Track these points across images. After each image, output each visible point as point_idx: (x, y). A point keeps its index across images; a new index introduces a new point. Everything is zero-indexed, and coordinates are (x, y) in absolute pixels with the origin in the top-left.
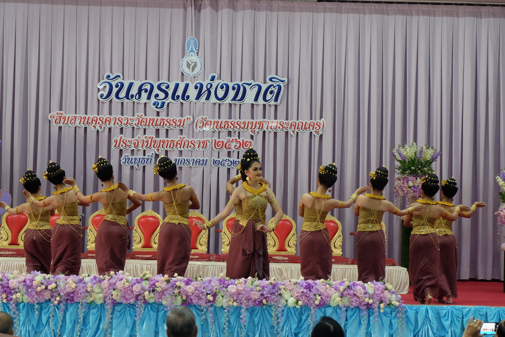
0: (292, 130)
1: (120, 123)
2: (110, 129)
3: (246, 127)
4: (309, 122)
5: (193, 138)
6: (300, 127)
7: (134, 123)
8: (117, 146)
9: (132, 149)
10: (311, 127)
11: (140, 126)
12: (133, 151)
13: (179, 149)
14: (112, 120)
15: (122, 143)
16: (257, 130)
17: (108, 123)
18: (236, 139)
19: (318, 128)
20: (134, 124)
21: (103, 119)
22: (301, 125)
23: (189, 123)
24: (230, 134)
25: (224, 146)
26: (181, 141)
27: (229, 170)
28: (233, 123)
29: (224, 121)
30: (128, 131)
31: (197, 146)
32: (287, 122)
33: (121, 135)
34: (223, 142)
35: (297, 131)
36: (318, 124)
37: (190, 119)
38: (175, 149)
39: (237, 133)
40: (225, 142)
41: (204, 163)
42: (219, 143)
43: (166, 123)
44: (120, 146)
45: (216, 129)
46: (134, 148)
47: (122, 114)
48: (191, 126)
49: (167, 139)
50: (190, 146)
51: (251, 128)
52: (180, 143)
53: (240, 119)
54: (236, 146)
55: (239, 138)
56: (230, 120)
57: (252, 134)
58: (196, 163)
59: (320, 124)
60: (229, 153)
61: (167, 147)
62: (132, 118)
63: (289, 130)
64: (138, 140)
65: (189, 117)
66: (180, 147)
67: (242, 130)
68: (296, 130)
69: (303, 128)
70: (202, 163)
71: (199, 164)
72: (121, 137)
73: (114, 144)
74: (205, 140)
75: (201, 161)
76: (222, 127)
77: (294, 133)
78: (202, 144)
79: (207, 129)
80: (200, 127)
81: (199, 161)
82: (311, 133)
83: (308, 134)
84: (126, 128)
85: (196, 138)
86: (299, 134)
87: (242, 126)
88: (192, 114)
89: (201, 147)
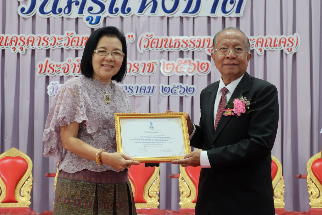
0: (259, 48)
1: (45, 43)
2: (33, 51)
3: (201, 45)
4: (279, 37)
5: (136, 59)
6: (268, 44)
8: (43, 71)
9: (61, 75)
10: (282, 44)
11: (71, 47)
12: (62, 78)
14: (35, 40)
15: (48, 68)
17: (30, 43)
18: (189, 61)
19: (291, 45)
20: (63, 44)
22: (269, 41)
23: (131, 41)
24: (181, 54)
25: (175, 69)
27: (181, 98)
28: (185, 40)
29: (174, 38)
30: (56, 53)
31: (141, 69)
32: (252, 38)
33: (48, 59)
34: (173, 64)
35: (265, 48)
36: (291, 40)
37: (132, 36)
39: (191, 54)
40: (176, 64)
41: (151, 90)
42: (169, 66)
44: (47, 71)
45: (164, 49)
46: (64, 74)
48: (134, 45)
50: (133, 70)
51: (208, 47)
53: (193, 35)
54: (189, 69)
55: (193, 58)
56: (182, 38)
57: (209, 54)
58: (141, 90)
59: (293, 40)
60: (181, 77)
62: (60, 36)
63: (254, 48)
64: (68, 63)
65: (131, 34)
67: (196, 49)
68: (264, 48)
69: (272, 45)
70: (148, 91)
71: (144, 92)
72: (47, 61)
73: (39, 69)
74: (151, 62)
75: (147, 88)
76: (172, 46)
77: (261, 51)
78: (147, 68)
79: (154, 48)
80: (145, 46)
81: (144, 88)
82: (282, 51)
83: (279, 53)
84: (53, 50)
85: (140, 60)
86: (267, 53)
87: (197, 44)
88: (134, 31)
89: (147, 70)
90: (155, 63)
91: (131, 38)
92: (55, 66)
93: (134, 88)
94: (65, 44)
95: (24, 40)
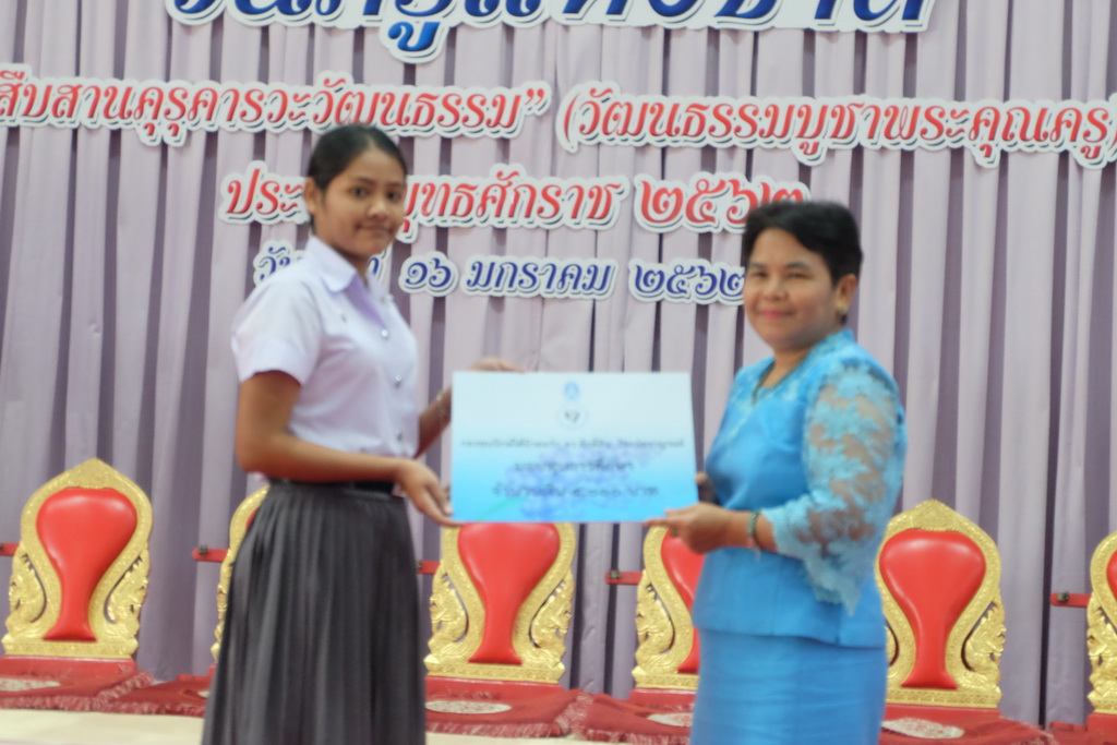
0: (979, 142)
1: (252, 113)
2: (212, 138)
3: (779, 130)
4: (1055, 107)
5: (553, 173)
6: (1016, 130)
7: (310, 111)
8: (240, 206)
9: (299, 219)
10: (1066, 132)
12: (301, 229)
13: (494, 221)
14: (220, 101)
15: (258, 197)
16: (826, 142)
17: (203, 111)
18: (735, 183)
19: (1096, 134)
20: (310, 115)
21: (185, 96)
22: (1019, 120)
23: (535, 110)
24: (708, 158)
25: (683, 211)
26: (503, 189)
27: (702, 311)
28: (723, 111)
29: (684, 102)
30: (286, 147)
31: (566, 208)
32: (959, 107)
33: (258, 164)
34: (678, 192)
35: (1004, 145)
36: (1098, 116)
37: (541, 93)
38: (476, 221)
39: (741, 157)
40: (688, 192)
41: (599, 279)
42: (664, 198)
43: (440, 110)
44: (253, 207)
45: (650, 139)
48: (547, 125)
49: (445, 179)
50: (541, 210)
51: (801, 135)
52: (498, 195)
53: (753, 92)
54: (734, 209)
55: (748, 175)
56: (711, 102)
57: (805, 160)
58: (563, 280)
59: (1105, 117)
60: (705, 239)
61: (442, 213)
62: (302, 90)
63: (966, 143)
65: (536, 86)
66: (498, 214)
67: (761, 142)
68: (999, 144)
69: (1030, 132)
70: (588, 282)
71: (575, 287)
72: (257, 172)
73: (229, 198)
74: (602, 182)
75: (584, 273)
76: (677, 130)
77: (988, 155)
78: (588, 203)
79: (614, 135)
80: (582, 128)
81: (575, 273)
82: (1064, 156)
83: (1054, 160)
84: (277, 135)
85: (565, 176)
86: (1012, 160)
87: (764, 124)
88: (549, 74)
89: (588, 211)
90: (616, 187)
91: (536, 98)
92: (282, 190)
93: (539, 271)
94: (316, 117)
95: (184, 102)
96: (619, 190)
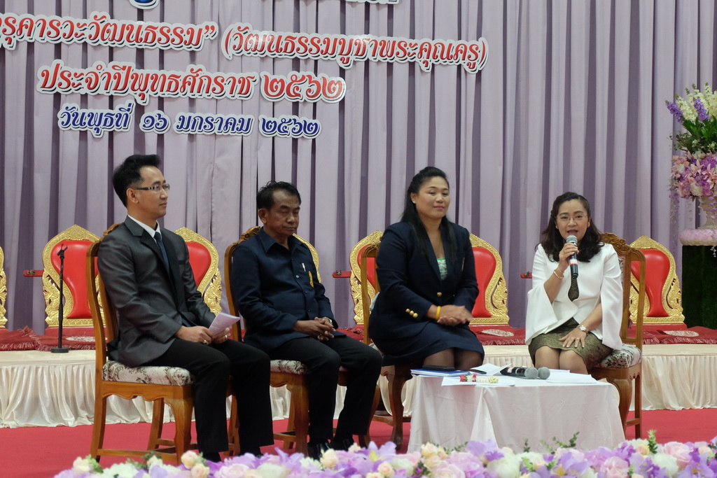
0: (422, 60)
1: (54, 33)
2: (31, 46)
3: (330, 51)
4: (455, 43)
5: (218, 71)
6: (438, 54)
7: (87, 33)
8: (49, 84)
9: (83, 92)
10: (460, 56)
11: (101, 42)
12: (84, 97)
13: (189, 95)
14: (35, 25)
15: (59, 79)
16: (352, 58)
17: (25, 31)
18: (310, 77)
19: (473, 57)
20: (87, 35)
21: (14, 22)
22: (440, 49)
23: (210, 37)
24: (296, 64)
25: (285, 91)
26: (194, 78)
27: (295, 141)
28: (303, 40)
29: (284, 35)
30: (73, 52)
31: (227, 88)
32: (413, 42)
33: (58, 61)
34: (282, 81)
35: (433, 61)
36: (474, 48)
37: (213, 28)
38: (180, 94)
39: (312, 64)
40: (288, 81)
41: (245, 126)
42: (275, 84)
43: (159, 35)
44: (56, 85)
45: (268, 53)
46: (89, 92)
47: (59, 13)
48: (215, 45)
49: (162, 72)
50: (214, 89)
51: (341, 54)
52: (191, 81)
53: (317, 32)
54: (310, 90)
55: (316, 72)
56: (297, 35)
57: (343, 66)
58: (226, 126)
59: (477, 49)
60: (296, 105)
61: (162, 90)
62: (82, 21)
63: (417, 59)
64: (97, 72)
65: (210, 24)
66: (192, 91)
67: (322, 56)
68: (431, 61)
69: (445, 56)
70: (239, 127)
71: (233, 129)
72: (58, 65)
73: (42, 80)
74: (245, 75)
75: (237, 122)
76: (281, 49)
77: (426, 66)
78: (238, 86)
79: (250, 51)
80: (235, 47)
81: (233, 122)
82: (459, 67)
83: (455, 69)
84: (68, 45)
85: (225, 72)
86: (436, 68)
87: (323, 47)
88: (215, 18)
89: (238, 91)
90: (253, 78)
91: (210, 31)
92: (72, 76)
93: (214, 121)
94: (90, 36)
95: (14, 25)
96: (254, 80)
